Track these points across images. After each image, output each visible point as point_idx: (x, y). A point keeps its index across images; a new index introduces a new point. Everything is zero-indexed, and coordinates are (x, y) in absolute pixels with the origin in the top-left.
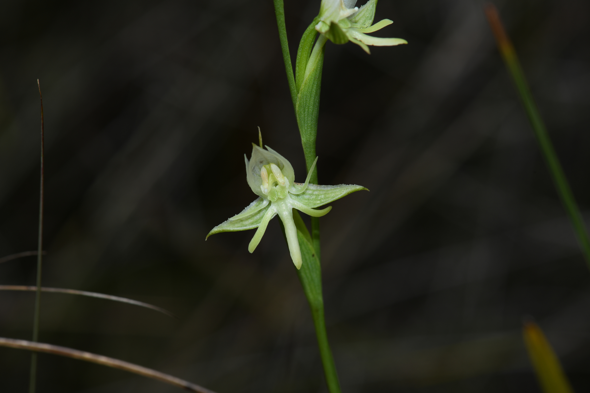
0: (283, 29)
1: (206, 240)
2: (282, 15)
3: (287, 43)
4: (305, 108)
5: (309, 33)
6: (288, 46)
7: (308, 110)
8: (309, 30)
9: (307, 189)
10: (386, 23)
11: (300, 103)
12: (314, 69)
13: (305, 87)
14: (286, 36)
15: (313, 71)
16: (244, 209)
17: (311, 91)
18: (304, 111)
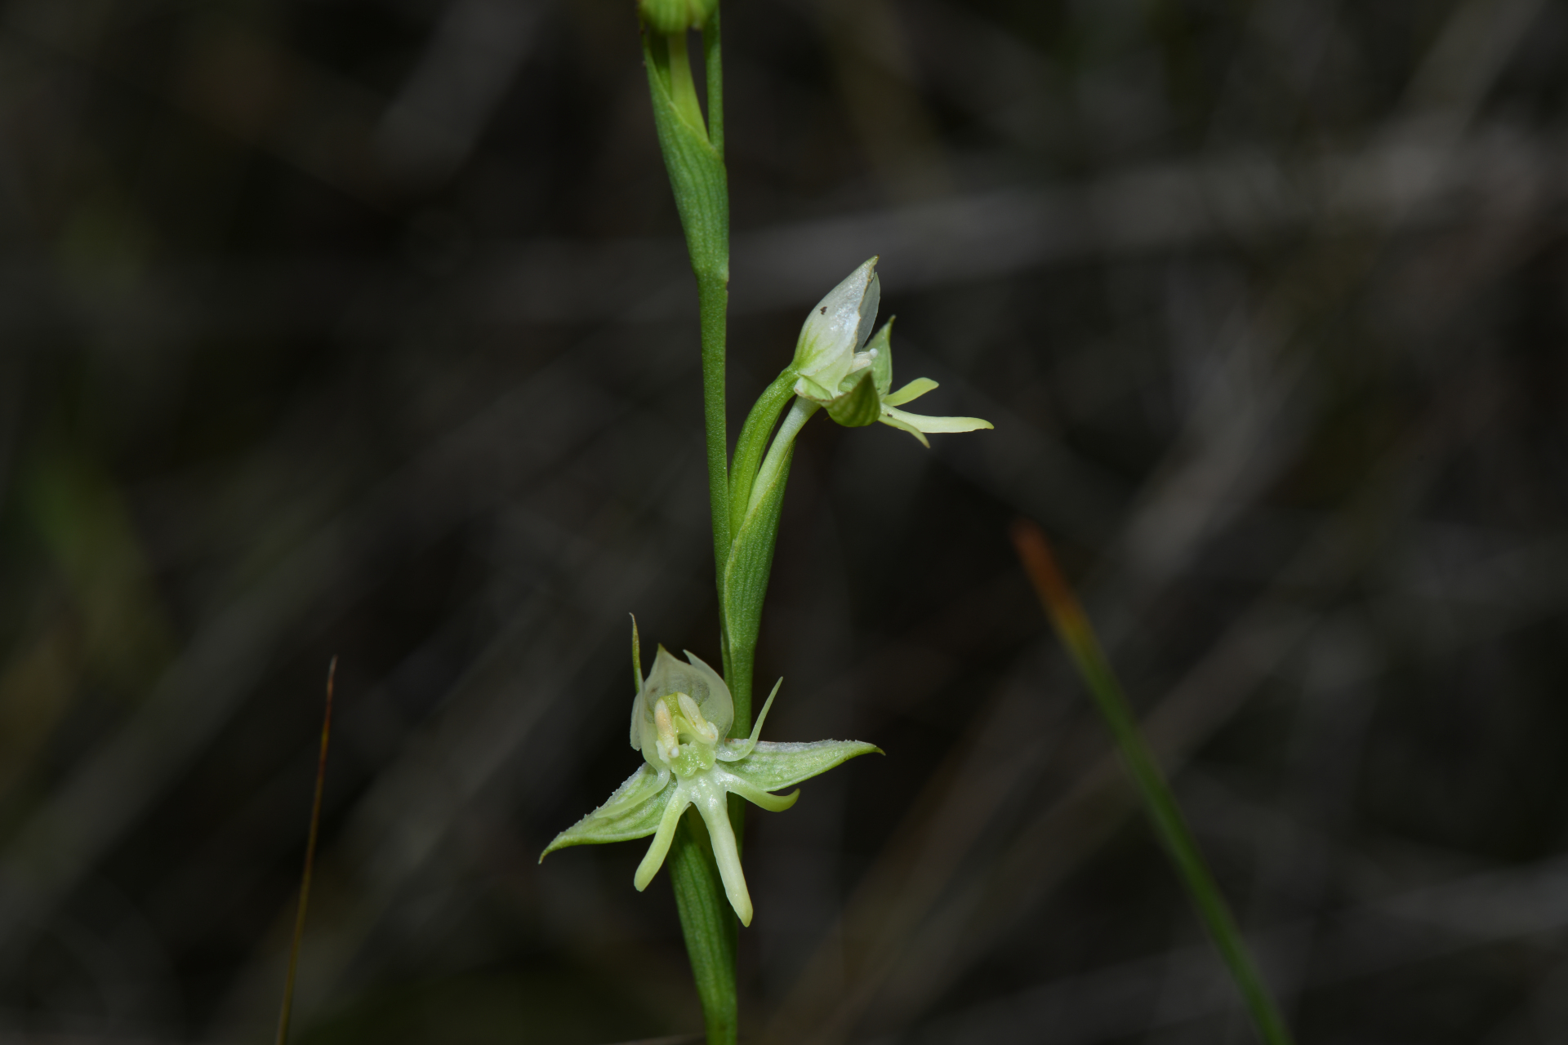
0: (719, 394)
1: (540, 862)
2: (721, 361)
3: (725, 426)
4: (748, 571)
5: (771, 404)
6: (724, 431)
7: (755, 576)
8: (770, 398)
9: (753, 753)
10: (922, 386)
11: (738, 561)
12: (775, 484)
13: (753, 523)
14: (723, 408)
15: (773, 488)
16: (612, 795)
17: (765, 534)
18: (746, 579)
